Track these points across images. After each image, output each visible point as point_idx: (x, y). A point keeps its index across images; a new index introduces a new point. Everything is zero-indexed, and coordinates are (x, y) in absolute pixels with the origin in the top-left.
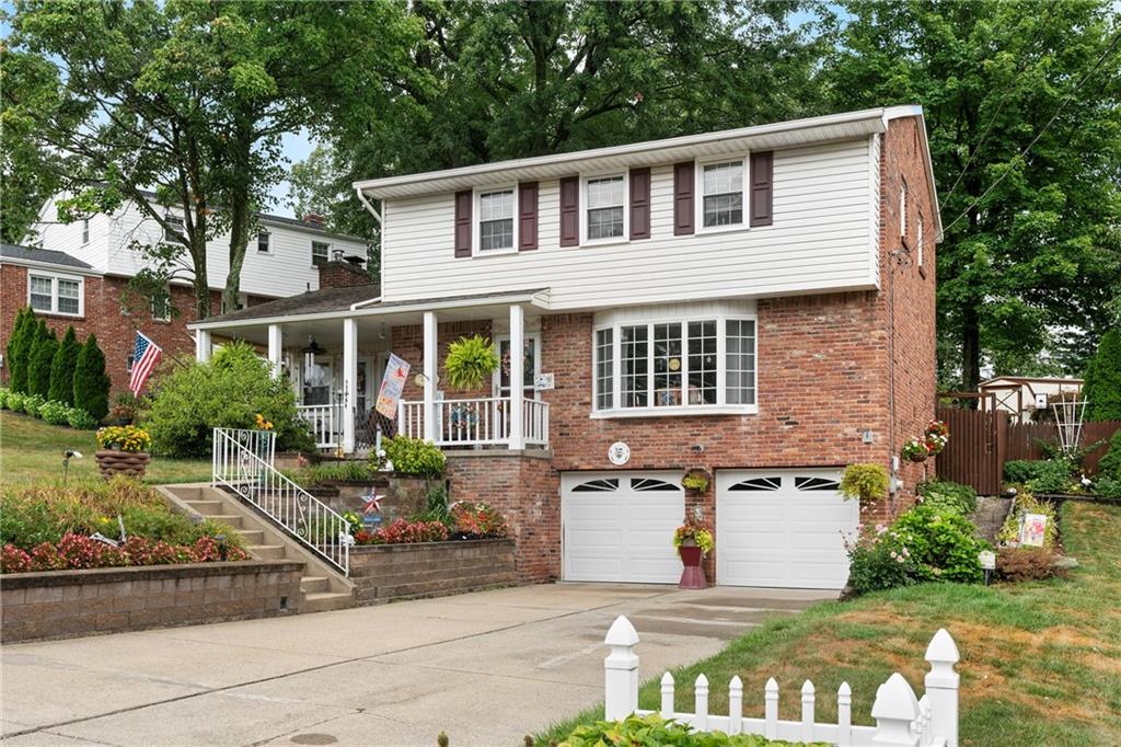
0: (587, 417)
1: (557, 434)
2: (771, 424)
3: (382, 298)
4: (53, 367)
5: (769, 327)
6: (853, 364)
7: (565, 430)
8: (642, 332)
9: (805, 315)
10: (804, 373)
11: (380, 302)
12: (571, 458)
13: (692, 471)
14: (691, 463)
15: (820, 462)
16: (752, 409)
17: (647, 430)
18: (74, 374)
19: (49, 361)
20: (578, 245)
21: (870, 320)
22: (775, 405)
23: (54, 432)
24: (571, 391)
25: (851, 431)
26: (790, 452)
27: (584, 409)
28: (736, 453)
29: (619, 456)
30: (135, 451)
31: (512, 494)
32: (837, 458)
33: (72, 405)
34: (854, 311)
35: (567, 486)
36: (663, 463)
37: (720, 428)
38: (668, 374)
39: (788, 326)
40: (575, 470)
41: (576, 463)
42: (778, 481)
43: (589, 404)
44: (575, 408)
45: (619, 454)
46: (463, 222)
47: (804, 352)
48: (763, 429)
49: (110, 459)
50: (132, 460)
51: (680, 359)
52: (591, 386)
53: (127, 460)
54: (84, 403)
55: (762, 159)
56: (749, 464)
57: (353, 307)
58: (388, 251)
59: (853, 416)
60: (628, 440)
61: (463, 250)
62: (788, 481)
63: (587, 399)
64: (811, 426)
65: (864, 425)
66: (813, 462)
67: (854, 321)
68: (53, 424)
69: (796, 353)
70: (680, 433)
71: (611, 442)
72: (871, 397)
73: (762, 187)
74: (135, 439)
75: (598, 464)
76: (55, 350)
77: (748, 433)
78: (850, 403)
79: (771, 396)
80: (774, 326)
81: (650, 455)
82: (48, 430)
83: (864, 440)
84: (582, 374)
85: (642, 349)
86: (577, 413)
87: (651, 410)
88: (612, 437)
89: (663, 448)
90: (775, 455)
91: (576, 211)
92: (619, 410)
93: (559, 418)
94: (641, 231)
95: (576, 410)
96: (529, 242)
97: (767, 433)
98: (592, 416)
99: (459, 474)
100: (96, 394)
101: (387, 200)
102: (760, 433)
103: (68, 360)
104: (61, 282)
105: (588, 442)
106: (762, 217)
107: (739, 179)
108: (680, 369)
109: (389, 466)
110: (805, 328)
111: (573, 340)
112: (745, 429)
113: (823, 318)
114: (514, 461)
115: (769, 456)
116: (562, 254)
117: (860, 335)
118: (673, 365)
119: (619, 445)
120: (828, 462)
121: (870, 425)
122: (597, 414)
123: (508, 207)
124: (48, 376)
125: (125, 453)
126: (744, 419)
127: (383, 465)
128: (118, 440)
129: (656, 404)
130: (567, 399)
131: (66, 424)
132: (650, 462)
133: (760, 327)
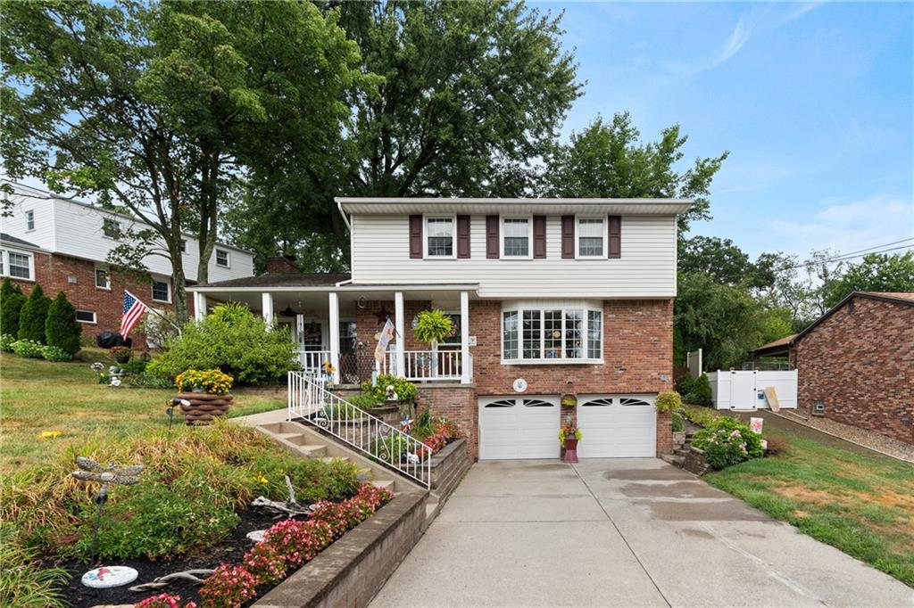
0: (499, 363)
1: (479, 373)
2: (611, 370)
3: (353, 280)
4: (22, 313)
5: (610, 316)
6: (656, 338)
7: (484, 371)
8: (537, 315)
9: (631, 311)
10: (630, 343)
11: (351, 283)
12: (488, 388)
13: (567, 395)
14: (565, 392)
15: (638, 391)
16: (601, 361)
17: (537, 372)
18: (46, 321)
19: (18, 309)
20: (498, 258)
21: (666, 316)
22: (614, 359)
23: (29, 363)
24: (488, 348)
25: (655, 374)
26: (622, 385)
27: (497, 359)
28: (591, 386)
29: (520, 387)
30: (223, 393)
31: (463, 412)
32: (648, 388)
33: (44, 343)
34: (657, 310)
35: (482, 404)
36: (547, 391)
37: (582, 371)
38: (553, 340)
39: (621, 316)
40: (491, 395)
41: (492, 391)
42: (610, 401)
43: (500, 355)
44: (490, 358)
45: (520, 385)
46: (415, 236)
47: (630, 331)
48: (607, 372)
49: (196, 401)
50: (221, 401)
51: (560, 332)
52: (500, 345)
53: (215, 402)
54: (57, 341)
55: (615, 220)
56: (599, 392)
57: (338, 284)
58: (356, 250)
59: (656, 366)
60: (525, 378)
61: (415, 253)
62: (616, 401)
63: (498, 353)
64: (633, 371)
65: (661, 371)
66: (634, 391)
67: (657, 316)
68: (27, 357)
69: (626, 331)
70: (558, 374)
71: (515, 378)
72: (665, 357)
73: (615, 236)
74: (223, 383)
75: (506, 392)
76: (23, 302)
77: (597, 375)
78: (655, 359)
79: (611, 354)
80: (614, 316)
81: (540, 386)
82: (24, 362)
83: (662, 379)
84: (495, 337)
85: (537, 325)
86: (492, 361)
87: (542, 360)
88: (515, 376)
89: (546, 382)
90: (613, 387)
91: (498, 237)
92: (521, 360)
93: (480, 363)
94: (540, 253)
95: (491, 359)
96: (465, 253)
97: (608, 375)
98: (502, 363)
99: (424, 399)
100: (68, 336)
101: (355, 214)
102: (605, 375)
103: (37, 310)
104: (11, 255)
105: (498, 378)
106: (615, 253)
107: (602, 230)
108: (560, 337)
109: (396, 397)
110: (631, 318)
111: (489, 317)
112: (596, 372)
113: (640, 313)
114: (465, 391)
115: (610, 387)
116: (487, 263)
117: (660, 323)
118: (556, 334)
119: (520, 380)
120: (642, 391)
121: (665, 371)
122: (504, 362)
123: (450, 230)
124: (18, 320)
125: (213, 396)
126: (596, 367)
127: (391, 396)
128: (206, 383)
129: (545, 357)
130: (485, 353)
131: (41, 358)
132: (540, 390)
133: (605, 316)
